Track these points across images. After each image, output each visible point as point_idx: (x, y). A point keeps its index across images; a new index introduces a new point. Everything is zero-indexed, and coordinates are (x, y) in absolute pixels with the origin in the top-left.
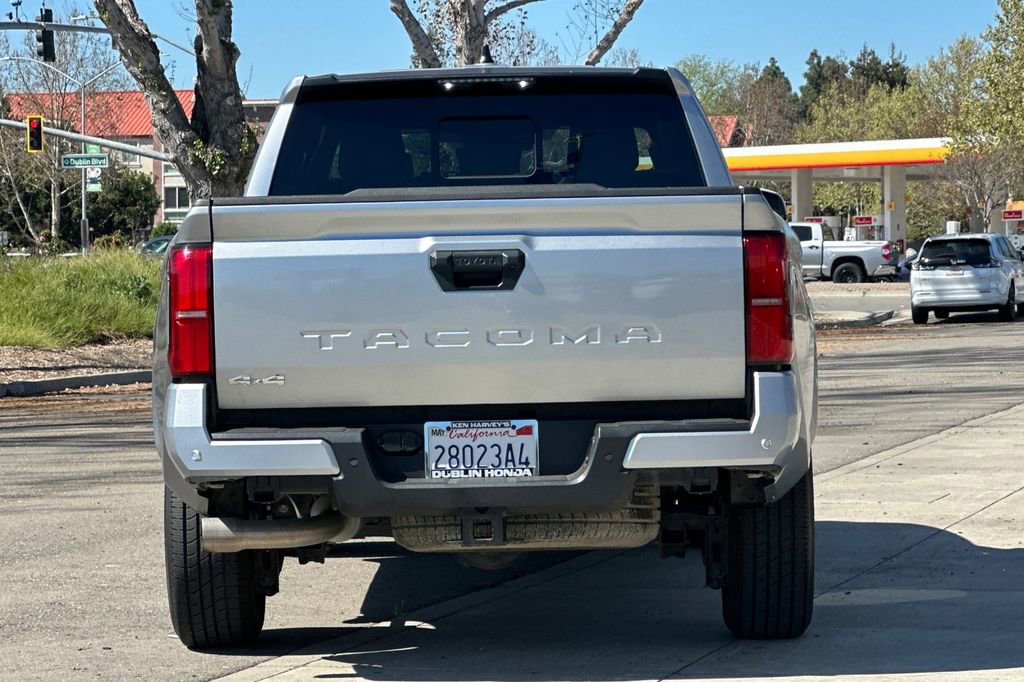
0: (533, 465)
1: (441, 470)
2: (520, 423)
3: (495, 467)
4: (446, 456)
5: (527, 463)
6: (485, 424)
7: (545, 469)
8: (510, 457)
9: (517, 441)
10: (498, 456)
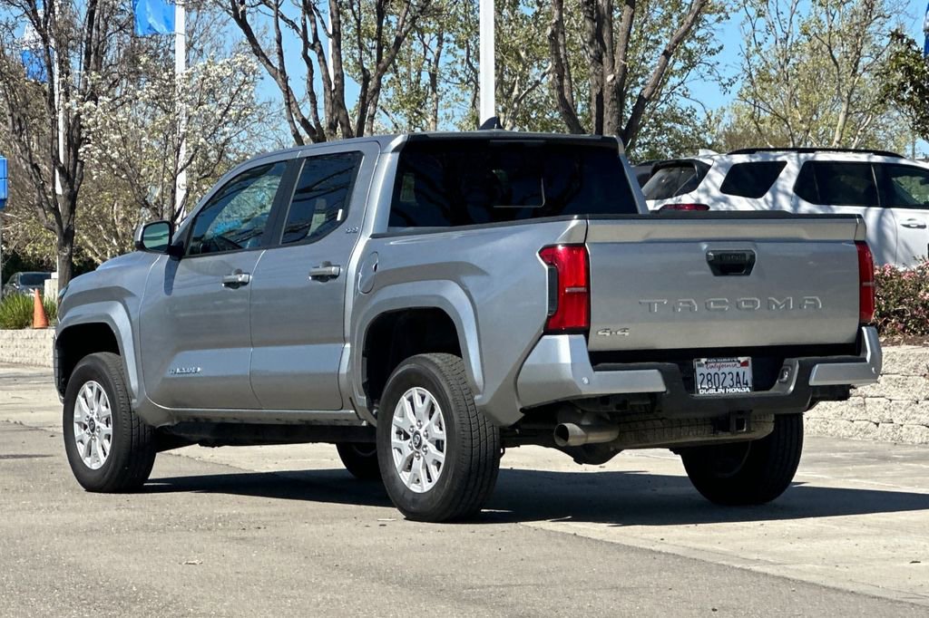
0: (750, 385)
1: (704, 388)
2: (742, 359)
3: (731, 387)
4: (706, 380)
5: (747, 384)
6: (725, 360)
7: (756, 387)
8: (738, 381)
9: (741, 370)
10: (732, 380)
